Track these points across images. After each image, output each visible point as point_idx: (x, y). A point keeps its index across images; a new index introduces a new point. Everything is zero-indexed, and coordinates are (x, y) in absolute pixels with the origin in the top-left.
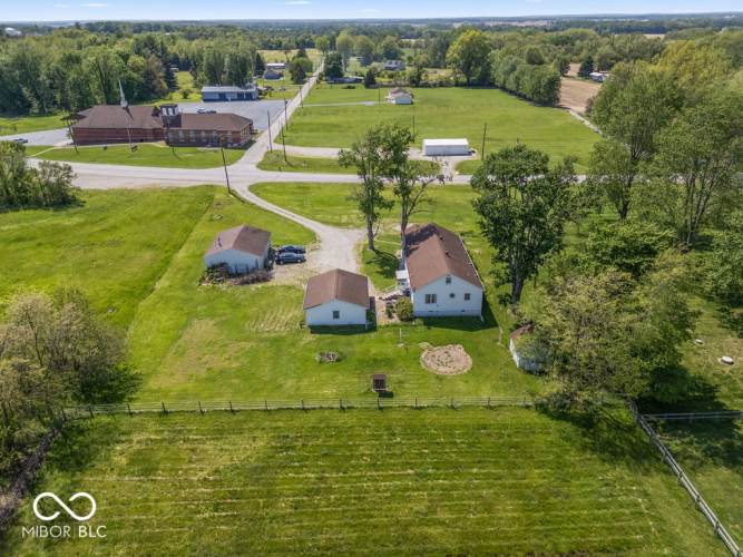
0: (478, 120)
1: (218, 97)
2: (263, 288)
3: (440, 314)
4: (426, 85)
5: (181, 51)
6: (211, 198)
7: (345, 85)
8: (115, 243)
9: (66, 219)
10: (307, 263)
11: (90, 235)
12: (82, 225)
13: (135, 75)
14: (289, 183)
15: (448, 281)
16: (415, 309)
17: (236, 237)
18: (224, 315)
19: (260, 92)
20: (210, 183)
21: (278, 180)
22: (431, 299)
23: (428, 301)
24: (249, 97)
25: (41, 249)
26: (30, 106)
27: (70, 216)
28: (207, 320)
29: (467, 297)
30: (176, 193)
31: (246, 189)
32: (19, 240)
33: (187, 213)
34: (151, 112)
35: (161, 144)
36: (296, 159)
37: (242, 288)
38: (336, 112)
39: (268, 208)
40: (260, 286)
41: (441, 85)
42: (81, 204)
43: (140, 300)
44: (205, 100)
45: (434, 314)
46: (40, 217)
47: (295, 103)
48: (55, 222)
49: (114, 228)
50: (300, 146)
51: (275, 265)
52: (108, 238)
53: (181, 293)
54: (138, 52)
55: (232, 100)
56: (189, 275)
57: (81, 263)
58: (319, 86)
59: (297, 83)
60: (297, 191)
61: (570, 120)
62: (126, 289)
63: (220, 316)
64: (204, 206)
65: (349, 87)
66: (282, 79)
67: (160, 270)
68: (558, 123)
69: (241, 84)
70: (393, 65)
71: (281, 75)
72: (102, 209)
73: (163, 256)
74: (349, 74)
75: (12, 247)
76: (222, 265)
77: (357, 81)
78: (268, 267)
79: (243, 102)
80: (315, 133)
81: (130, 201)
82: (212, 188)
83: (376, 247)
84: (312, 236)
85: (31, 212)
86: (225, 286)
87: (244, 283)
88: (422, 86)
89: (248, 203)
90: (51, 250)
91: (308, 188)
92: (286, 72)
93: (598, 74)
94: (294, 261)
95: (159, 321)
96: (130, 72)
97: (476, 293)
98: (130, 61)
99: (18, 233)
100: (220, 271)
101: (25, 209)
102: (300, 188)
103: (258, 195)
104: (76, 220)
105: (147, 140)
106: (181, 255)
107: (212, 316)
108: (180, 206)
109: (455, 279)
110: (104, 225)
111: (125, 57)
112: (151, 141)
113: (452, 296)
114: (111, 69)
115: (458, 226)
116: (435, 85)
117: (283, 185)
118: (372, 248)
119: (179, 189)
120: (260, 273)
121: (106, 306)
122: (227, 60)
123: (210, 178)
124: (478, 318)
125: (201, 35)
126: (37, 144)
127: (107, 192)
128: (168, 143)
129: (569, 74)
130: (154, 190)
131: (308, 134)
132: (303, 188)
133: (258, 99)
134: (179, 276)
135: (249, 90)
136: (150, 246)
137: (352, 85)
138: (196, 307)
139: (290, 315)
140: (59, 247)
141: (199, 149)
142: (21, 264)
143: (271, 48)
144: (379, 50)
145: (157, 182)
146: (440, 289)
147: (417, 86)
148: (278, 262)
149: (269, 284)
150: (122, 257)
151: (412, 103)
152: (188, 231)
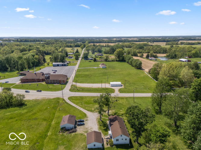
0: (122, 74)
1: (57, 65)
2: (75, 134)
3: (119, 144)
4: (109, 61)
5: (46, 50)
6: (59, 102)
7: (89, 61)
8: (36, 119)
9: (23, 111)
10: (85, 125)
11: (29, 116)
12: (27, 113)
13: (36, 60)
14: (78, 96)
15: (121, 136)
16: (114, 143)
17: (67, 119)
18: (66, 144)
19: (67, 63)
20: (58, 97)
21: (75, 95)
22: (117, 140)
23: (117, 141)
24: (65, 65)
25: (17, 122)
26: (8, 69)
27: (24, 109)
28: (62, 146)
29: (126, 139)
30: (50, 100)
31: (67, 99)
32: (11, 118)
33: (53, 108)
34: (42, 74)
35: (44, 83)
36: (79, 88)
37: (70, 135)
38: (88, 70)
39: (74, 106)
40: (74, 134)
41: (113, 61)
42: (26, 105)
43: (44, 140)
44: (53, 66)
45: (118, 144)
46: (16, 110)
47: (77, 67)
48: (20, 112)
49: (35, 113)
50: (80, 83)
51: (77, 126)
52: (34, 117)
53: (54, 137)
54: (37, 54)
55: (61, 66)
56: (56, 130)
57: (28, 127)
58: (82, 61)
59: (76, 60)
60: (80, 99)
61: (145, 74)
62: (41, 135)
63: (65, 145)
64: (57, 105)
65: (90, 62)
66: (72, 58)
67: (48, 129)
68: (142, 75)
69: (63, 62)
70: (100, 55)
71: (72, 57)
72: (31, 107)
73: (49, 123)
74: (89, 57)
75: (10, 121)
76: (64, 127)
77: (92, 59)
78: (75, 127)
79: (63, 67)
80: (83, 78)
81: (38, 104)
82: (58, 98)
83: (102, 119)
84: (85, 115)
85: (13, 108)
86: (66, 134)
87: (70, 133)
88: (108, 61)
89: (68, 104)
90: (20, 122)
91: (83, 98)
92: (73, 55)
93: (151, 58)
94: (82, 125)
95: (50, 147)
96: (35, 59)
97: (128, 139)
98: (35, 57)
99: (10, 116)
100: (64, 129)
101: (11, 107)
102: (81, 98)
103: (70, 100)
104: (25, 111)
105: (40, 82)
106: (53, 123)
107: (63, 145)
108: (51, 105)
109: (123, 135)
110: (33, 113)
111: (33, 56)
112: (41, 82)
113: (122, 139)
114: (30, 59)
115: (121, 111)
116: (111, 61)
117: (76, 97)
118: (101, 120)
119: (50, 99)
120: (74, 130)
121: (36, 142)
122: (59, 56)
123: (58, 95)
124: (129, 144)
125: (50, 43)
126: (11, 83)
127: (32, 101)
128: (46, 83)
129: (144, 57)
130: (44, 100)
131: (81, 78)
132: (82, 98)
133: (67, 65)
134: (54, 131)
135: (65, 64)
136: (45, 120)
137: (91, 61)
138: (59, 142)
139: (83, 145)
140: (22, 121)
141: (54, 85)
142: (13, 127)
143: (68, 47)
144: (96, 50)
145: (45, 97)
146: (119, 138)
147: (107, 61)
148: (78, 125)
149: (76, 133)
150: (38, 124)
151: (106, 68)
152: (54, 114)
